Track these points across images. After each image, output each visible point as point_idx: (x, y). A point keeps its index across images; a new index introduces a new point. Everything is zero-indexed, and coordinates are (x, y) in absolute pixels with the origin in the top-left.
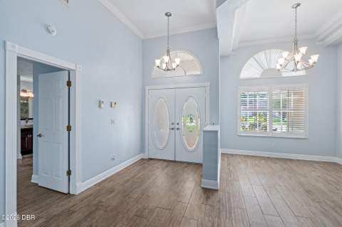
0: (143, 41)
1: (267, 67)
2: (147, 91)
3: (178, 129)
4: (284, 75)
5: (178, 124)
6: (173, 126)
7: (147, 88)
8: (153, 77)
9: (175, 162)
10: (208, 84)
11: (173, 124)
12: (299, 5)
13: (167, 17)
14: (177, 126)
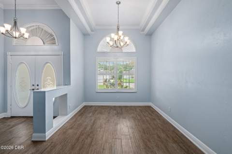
2: (9, 57)
3: (37, 89)
5: (38, 85)
6: (33, 87)
8: (14, 44)
10: (61, 53)
11: (33, 85)
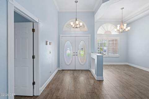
0: (59, 12)
1: (106, 30)
2: (61, 37)
3: (76, 55)
4: (112, 34)
5: (76, 53)
7: (61, 35)
9: (75, 70)
10: (90, 35)
11: (74, 53)
12: (123, 8)
13: (76, 3)
14: (76, 54)
